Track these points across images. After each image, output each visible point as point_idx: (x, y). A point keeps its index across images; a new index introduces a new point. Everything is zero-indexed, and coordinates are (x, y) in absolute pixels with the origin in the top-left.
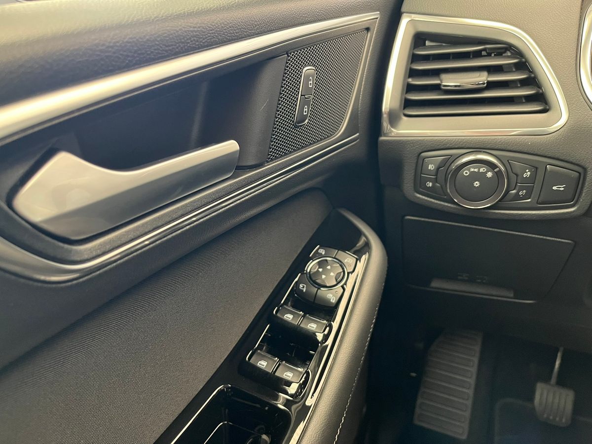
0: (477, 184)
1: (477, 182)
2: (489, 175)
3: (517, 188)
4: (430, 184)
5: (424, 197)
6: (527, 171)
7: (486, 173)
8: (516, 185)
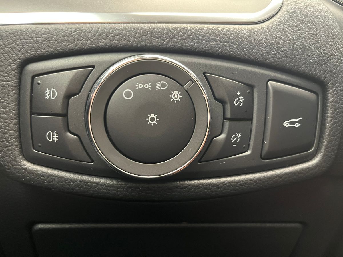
0: (153, 119)
1: (153, 115)
2: (176, 95)
3: (226, 129)
4: (55, 136)
5: (44, 170)
6: (238, 93)
7: (169, 92)
8: (223, 123)
